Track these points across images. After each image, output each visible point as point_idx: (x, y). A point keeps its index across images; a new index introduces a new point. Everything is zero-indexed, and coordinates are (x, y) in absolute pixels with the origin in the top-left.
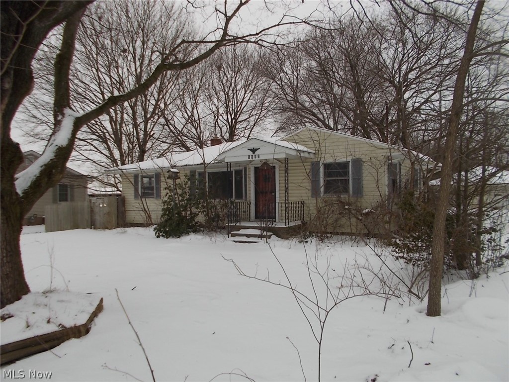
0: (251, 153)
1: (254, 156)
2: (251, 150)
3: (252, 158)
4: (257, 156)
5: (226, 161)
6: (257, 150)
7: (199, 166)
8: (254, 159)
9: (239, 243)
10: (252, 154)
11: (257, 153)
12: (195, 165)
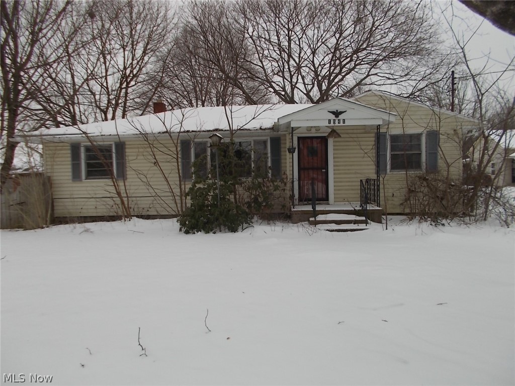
0: (332, 117)
1: (337, 121)
2: (333, 113)
3: (334, 123)
4: (342, 121)
5: (292, 126)
6: (341, 113)
7: (204, 133)
8: (337, 124)
9: (336, 233)
10: (335, 118)
11: (341, 117)
12: (203, 131)
